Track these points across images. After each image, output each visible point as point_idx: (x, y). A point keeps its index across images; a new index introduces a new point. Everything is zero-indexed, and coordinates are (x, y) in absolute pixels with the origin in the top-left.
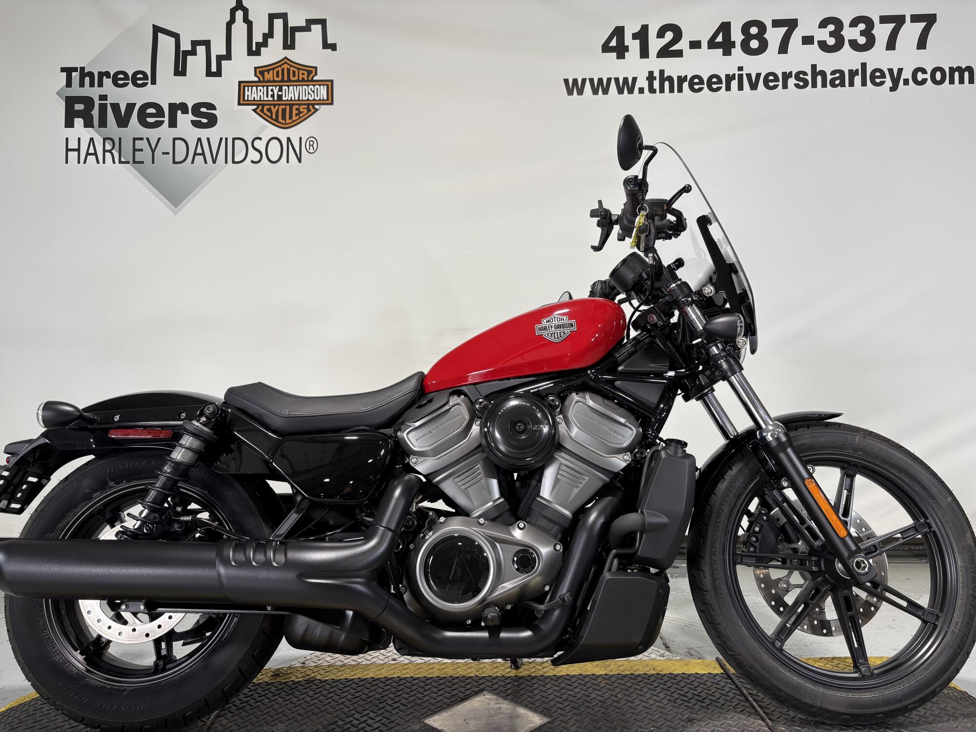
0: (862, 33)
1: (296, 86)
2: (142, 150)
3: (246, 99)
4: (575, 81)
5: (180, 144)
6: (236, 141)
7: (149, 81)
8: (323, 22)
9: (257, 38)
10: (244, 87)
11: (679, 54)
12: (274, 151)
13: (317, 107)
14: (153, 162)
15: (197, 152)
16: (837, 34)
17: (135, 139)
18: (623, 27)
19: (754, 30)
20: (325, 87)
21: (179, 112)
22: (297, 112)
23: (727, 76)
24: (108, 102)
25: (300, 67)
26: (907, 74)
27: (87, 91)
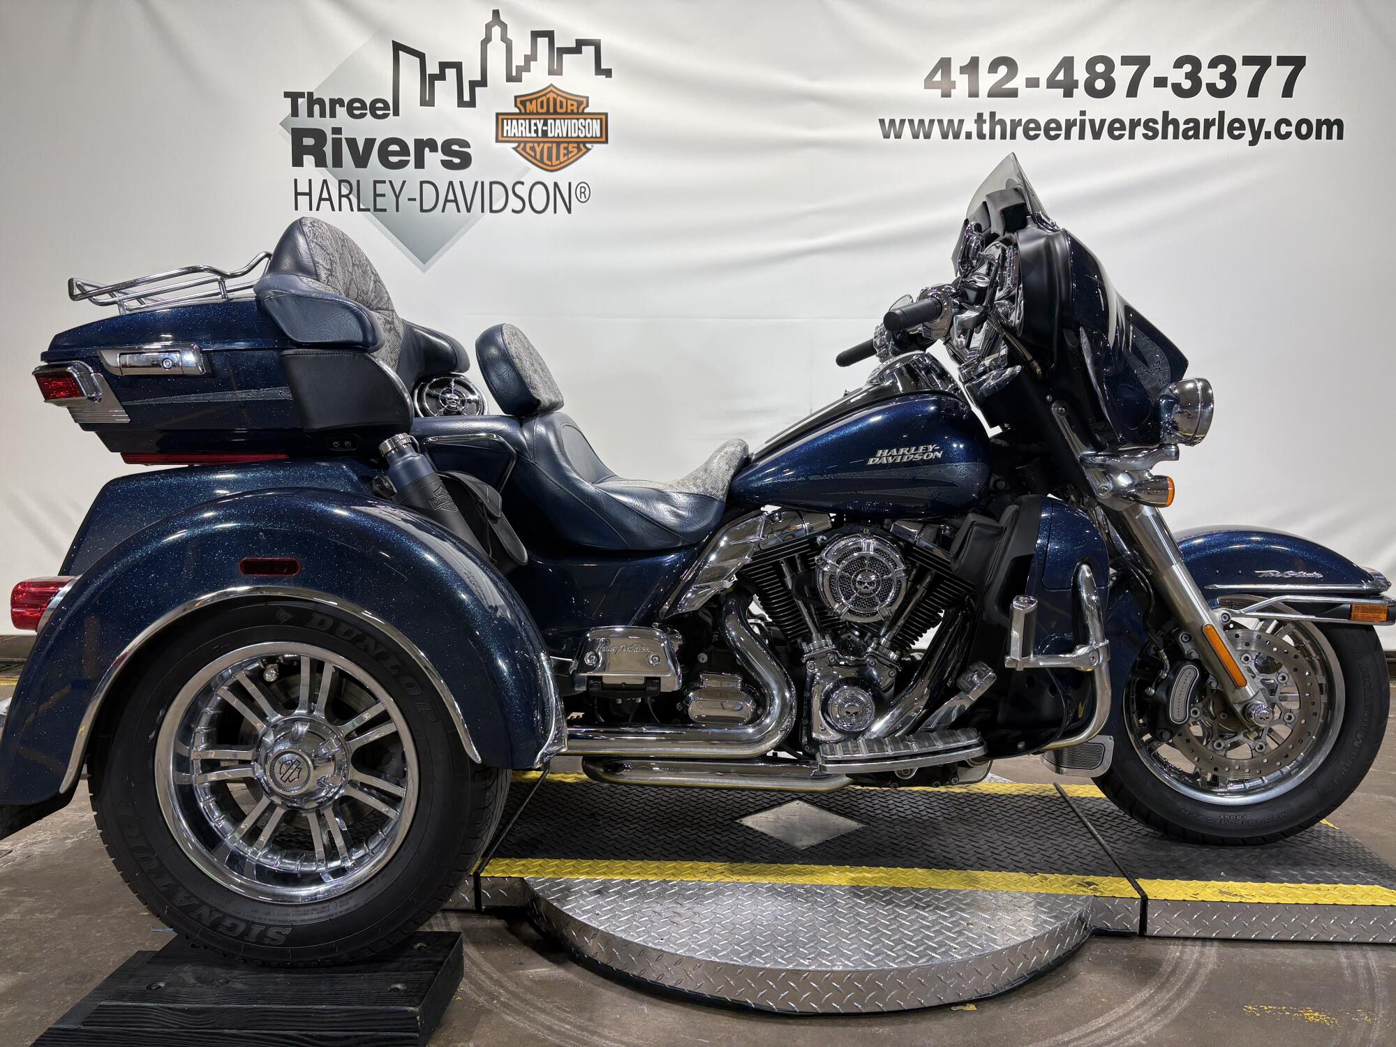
0: (1223, 76)
1: (564, 119)
2: (383, 195)
3: (505, 135)
4: (892, 122)
5: (429, 190)
6: (494, 186)
7: (391, 112)
8: (596, 44)
9: (518, 61)
10: (503, 120)
11: (1013, 93)
12: (539, 199)
13: (589, 146)
14: (397, 210)
15: (449, 198)
16: (1194, 76)
17: (375, 182)
18: (949, 59)
19: (1100, 68)
20: (599, 121)
21: (427, 150)
22: (565, 152)
23: (1068, 121)
24: (343, 136)
25: (568, 97)
26: (1270, 126)
27: (316, 122)
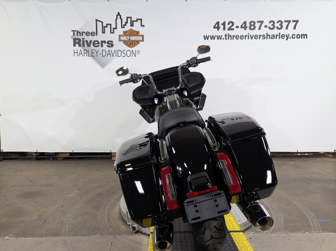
0: (280, 25)
1: (134, 36)
2: (94, 53)
3: (121, 40)
4: (206, 36)
5: (104, 52)
6: (119, 51)
7: (96, 35)
8: (141, 20)
9: (124, 23)
10: (120, 36)
11: (233, 29)
12: (129, 54)
13: (139, 42)
14: (97, 56)
15: (108, 54)
16: (273, 25)
17: (92, 50)
18: (219, 22)
19: (252, 24)
20: (142, 37)
21: (104, 43)
22: (134, 43)
23: (245, 35)
24: (85, 40)
25: (135, 31)
26: (290, 36)
27: (79, 37)
